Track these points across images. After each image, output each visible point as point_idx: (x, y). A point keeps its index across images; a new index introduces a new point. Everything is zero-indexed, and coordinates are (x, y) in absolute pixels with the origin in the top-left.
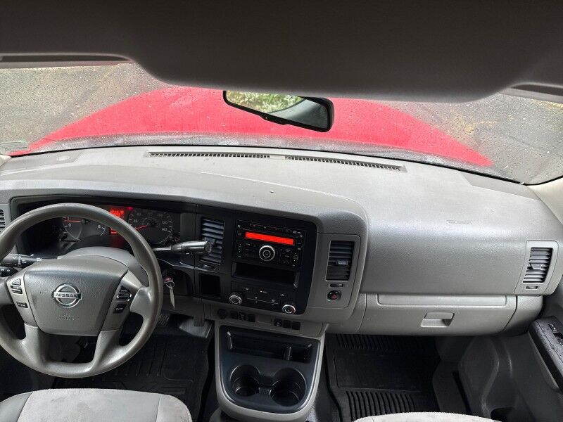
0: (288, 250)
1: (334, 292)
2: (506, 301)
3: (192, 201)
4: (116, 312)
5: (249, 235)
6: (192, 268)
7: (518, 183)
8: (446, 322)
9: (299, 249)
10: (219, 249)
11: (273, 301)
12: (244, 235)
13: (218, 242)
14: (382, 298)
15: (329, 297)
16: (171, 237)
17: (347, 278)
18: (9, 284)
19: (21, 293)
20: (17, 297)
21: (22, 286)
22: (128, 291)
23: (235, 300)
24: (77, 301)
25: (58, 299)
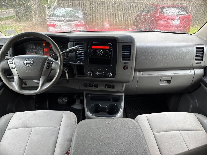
0: (107, 51)
1: (125, 66)
2: (190, 71)
3: (72, 37)
4: (47, 69)
5: (93, 47)
6: (74, 63)
7: (188, 34)
8: (169, 82)
9: (111, 50)
10: (83, 55)
11: (104, 73)
12: (91, 47)
13: (82, 52)
14: (144, 73)
15: (124, 69)
16: (66, 58)
17: (130, 60)
18: (8, 61)
19: (13, 63)
20: (11, 66)
21: (13, 61)
22: (51, 61)
23: (90, 74)
24: (32, 64)
25: (25, 64)
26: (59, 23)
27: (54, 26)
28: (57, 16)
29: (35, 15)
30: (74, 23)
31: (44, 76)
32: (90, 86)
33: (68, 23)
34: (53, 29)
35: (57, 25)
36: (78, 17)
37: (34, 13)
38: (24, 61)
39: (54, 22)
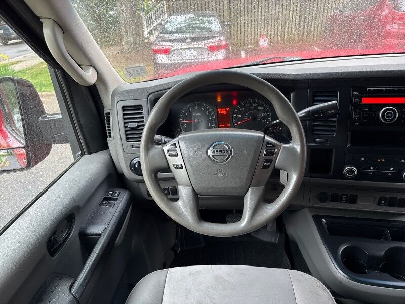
4: (264, 167)
5: (366, 101)
11: (391, 169)
12: (361, 101)
18: (166, 148)
19: (177, 155)
20: (172, 161)
21: (178, 149)
22: (274, 146)
23: (351, 172)
24: (229, 156)
25: (211, 157)
26: (176, 45)
27: (166, 51)
28: (171, 33)
29: (126, 32)
30: (205, 44)
31: (257, 186)
32: (335, 198)
33: (196, 44)
34: (165, 58)
35: (173, 49)
36: (209, 30)
37: (125, 29)
38: (207, 150)
39: (166, 43)
